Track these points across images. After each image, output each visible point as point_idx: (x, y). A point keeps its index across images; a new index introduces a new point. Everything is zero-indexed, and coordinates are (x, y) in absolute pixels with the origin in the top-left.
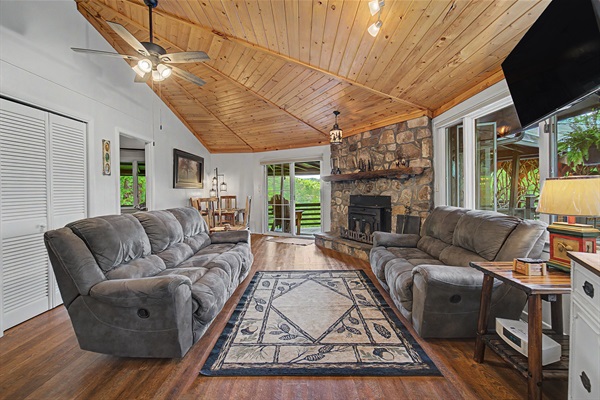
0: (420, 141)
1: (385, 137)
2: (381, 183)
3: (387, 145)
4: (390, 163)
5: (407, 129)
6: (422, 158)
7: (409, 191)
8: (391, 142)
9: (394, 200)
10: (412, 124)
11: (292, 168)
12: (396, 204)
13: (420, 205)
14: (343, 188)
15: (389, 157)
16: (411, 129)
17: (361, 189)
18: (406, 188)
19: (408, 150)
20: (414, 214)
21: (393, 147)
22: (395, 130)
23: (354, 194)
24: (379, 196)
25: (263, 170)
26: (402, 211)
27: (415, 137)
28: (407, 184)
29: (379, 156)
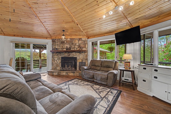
0: (85, 44)
1: (75, 41)
2: (74, 53)
3: (75, 44)
4: (77, 48)
5: (82, 40)
6: (86, 48)
7: (82, 56)
8: (77, 43)
9: (78, 58)
10: (83, 39)
11: (32, 46)
12: (78, 59)
13: (85, 59)
14: (58, 55)
15: (76, 47)
16: (83, 41)
17: (66, 55)
18: (81, 55)
19: (82, 45)
20: (84, 61)
21: (78, 44)
22: (79, 40)
23: (63, 56)
24: (73, 57)
25: (12, 45)
26: (81, 61)
27: (84, 43)
28: (82, 54)
29: (73, 46)
